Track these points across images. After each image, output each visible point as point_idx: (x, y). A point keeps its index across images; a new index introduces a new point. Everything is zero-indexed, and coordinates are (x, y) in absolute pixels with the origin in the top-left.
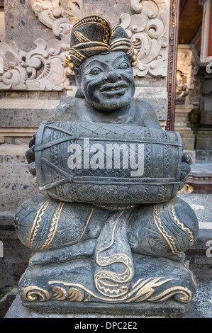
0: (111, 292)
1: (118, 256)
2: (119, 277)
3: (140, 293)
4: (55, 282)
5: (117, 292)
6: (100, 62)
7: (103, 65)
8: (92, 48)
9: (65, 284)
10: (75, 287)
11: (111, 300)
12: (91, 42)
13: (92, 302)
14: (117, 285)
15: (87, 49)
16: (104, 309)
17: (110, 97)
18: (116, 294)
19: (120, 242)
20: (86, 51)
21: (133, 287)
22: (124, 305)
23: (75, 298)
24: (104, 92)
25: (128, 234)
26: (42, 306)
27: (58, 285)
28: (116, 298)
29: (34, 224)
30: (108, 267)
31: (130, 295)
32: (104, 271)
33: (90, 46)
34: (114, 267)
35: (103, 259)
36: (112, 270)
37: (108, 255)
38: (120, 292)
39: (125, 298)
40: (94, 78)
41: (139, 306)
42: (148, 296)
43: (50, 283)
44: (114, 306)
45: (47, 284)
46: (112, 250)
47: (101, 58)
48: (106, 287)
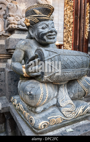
0: (69, 115)
1: (68, 101)
2: (71, 109)
3: (79, 113)
4: (50, 117)
5: (71, 115)
6: (46, 24)
7: (47, 25)
8: (44, 18)
9: (55, 117)
10: (58, 117)
11: (70, 119)
12: (43, 15)
13: (64, 121)
14: (70, 112)
15: (41, 18)
16: (67, 123)
17: (51, 39)
18: (71, 116)
19: (67, 96)
20: (40, 19)
21: (76, 112)
22: (74, 120)
23: (58, 122)
24: (48, 37)
25: (68, 92)
26: (46, 130)
27: (52, 118)
28: (71, 117)
29: (41, 93)
30: (66, 107)
31: (75, 115)
32: (65, 108)
33: (43, 17)
34: (67, 106)
35: (63, 104)
36: (67, 107)
37: (64, 102)
38: (72, 115)
39: (74, 116)
40: (44, 30)
41: (78, 118)
42: (81, 113)
43: (48, 118)
44: (71, 121)
45: (47, 119)
46: (65, 100)
47: (47, 22)
48: (67, 114)
